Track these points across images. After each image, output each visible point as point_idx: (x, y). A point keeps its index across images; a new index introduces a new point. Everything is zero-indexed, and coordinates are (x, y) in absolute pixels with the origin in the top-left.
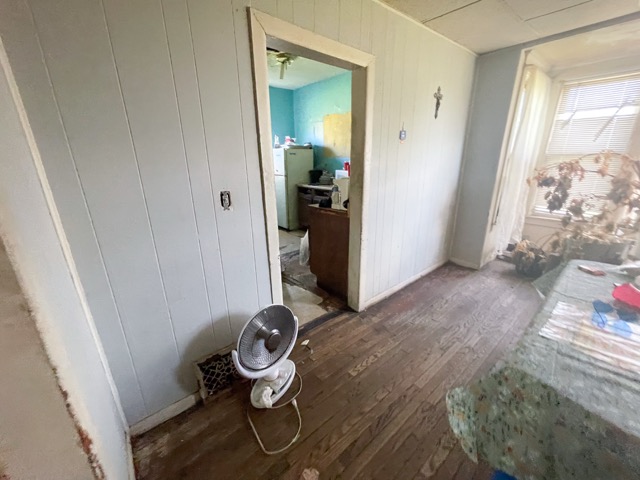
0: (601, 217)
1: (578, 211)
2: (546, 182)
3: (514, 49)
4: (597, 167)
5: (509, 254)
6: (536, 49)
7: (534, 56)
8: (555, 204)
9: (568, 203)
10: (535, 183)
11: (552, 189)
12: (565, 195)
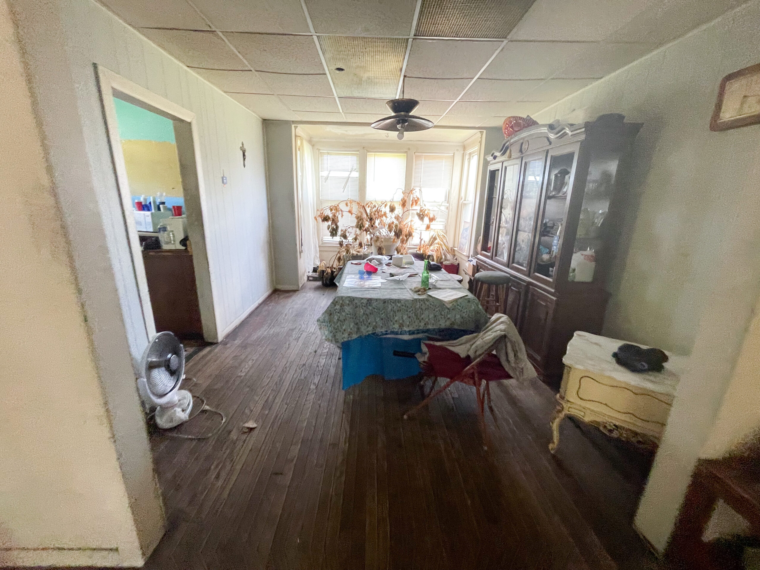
0: (356, 239)
1: (345, 237)
2: (326, 219)
3: (287, 124)
4: (347, 209)
5: (315, 275)
6: (300, 126)
7: (300, 130)
8: (334, 232)
9: (339, 233)
10: (320, 220)
11: (330, 223)
12: (337, 227)
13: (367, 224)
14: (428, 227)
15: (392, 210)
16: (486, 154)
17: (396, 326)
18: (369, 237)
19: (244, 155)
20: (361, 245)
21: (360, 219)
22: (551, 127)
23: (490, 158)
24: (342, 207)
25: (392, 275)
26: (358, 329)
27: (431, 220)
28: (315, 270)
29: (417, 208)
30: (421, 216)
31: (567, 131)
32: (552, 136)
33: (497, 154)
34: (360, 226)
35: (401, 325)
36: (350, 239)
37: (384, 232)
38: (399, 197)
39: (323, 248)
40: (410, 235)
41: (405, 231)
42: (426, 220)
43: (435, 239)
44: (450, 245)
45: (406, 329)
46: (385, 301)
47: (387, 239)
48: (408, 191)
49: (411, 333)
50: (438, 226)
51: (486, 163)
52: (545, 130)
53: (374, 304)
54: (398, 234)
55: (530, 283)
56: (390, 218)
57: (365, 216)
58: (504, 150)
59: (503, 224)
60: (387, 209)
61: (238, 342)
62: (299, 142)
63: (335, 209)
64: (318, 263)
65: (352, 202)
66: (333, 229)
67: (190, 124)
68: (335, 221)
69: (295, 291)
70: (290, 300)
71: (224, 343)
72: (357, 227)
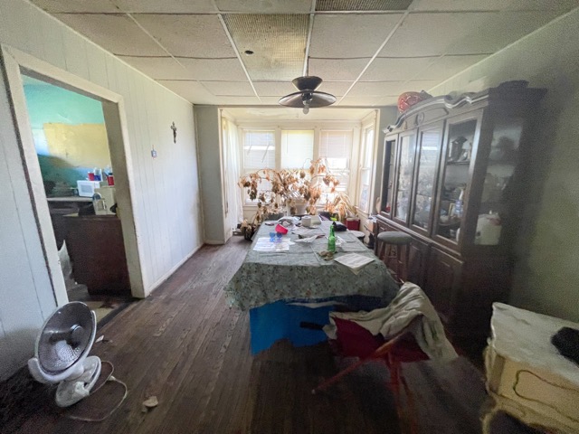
0: (272, 201)
1: (263, 199)
2: (247, 185)
3: (214, 107)
4: (265, 176)
5: (239, 230)
6: (224, 109)
7: (225, 113)
8: (253, 196)
9: (258, 196)
10: (242, 185)
11: (250, 188)
12: (256, 191)
13: (281, 189)
14: (333, 190)
15: (302, 176)
16: (381, 128)
17: (304, 294)
18: (283, 199)
19: (175, 133)
20: (276, 206)
21: (275, 184)
22: (448, 98)
23: (386, 131)
24: (261, 174)
25: (300, 237)
26: (265, 295)
27: (336, 184)
28: (239, 226)
29: (324, 174)
30: (327, 181)
31: (468, 99)
32: (449, 106)
33: (392, 127)
34: (275, 190)
35: (308, 294)
36: (268, 200)
37: (296, 194)
38: (308, 165)
39: (245, 208)
40: (317, 197)
41: (314, 194)
42: (331, 184)
43: (339, 199)
44: (352, 204)
45: (313, 297)
46: (291, 268)
47: (298, 201)
48: (316, 160)
49: (319, 301)
50: (341, 189)
51: (382, 135)
52: (442, 101)
53: (281, 271)
54: (307, 197)
55: (432, 244)
56: (300, 184)
57: (279, 182)
58: (400, 123)
59: (401, 188)
60: (299, 176)
61: (163, 297)
62: (224, 123)
63: (255, 176)
64: (242, 220)
65: (268, 170)
66: (253, 193)
67: (117, 104)
68: (254, 186)
69: (221, 245)
70: (216, 254)
71: (150, 298)
72: (273, 190)
